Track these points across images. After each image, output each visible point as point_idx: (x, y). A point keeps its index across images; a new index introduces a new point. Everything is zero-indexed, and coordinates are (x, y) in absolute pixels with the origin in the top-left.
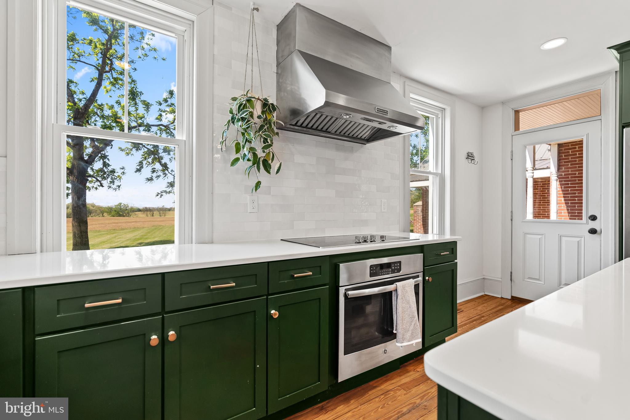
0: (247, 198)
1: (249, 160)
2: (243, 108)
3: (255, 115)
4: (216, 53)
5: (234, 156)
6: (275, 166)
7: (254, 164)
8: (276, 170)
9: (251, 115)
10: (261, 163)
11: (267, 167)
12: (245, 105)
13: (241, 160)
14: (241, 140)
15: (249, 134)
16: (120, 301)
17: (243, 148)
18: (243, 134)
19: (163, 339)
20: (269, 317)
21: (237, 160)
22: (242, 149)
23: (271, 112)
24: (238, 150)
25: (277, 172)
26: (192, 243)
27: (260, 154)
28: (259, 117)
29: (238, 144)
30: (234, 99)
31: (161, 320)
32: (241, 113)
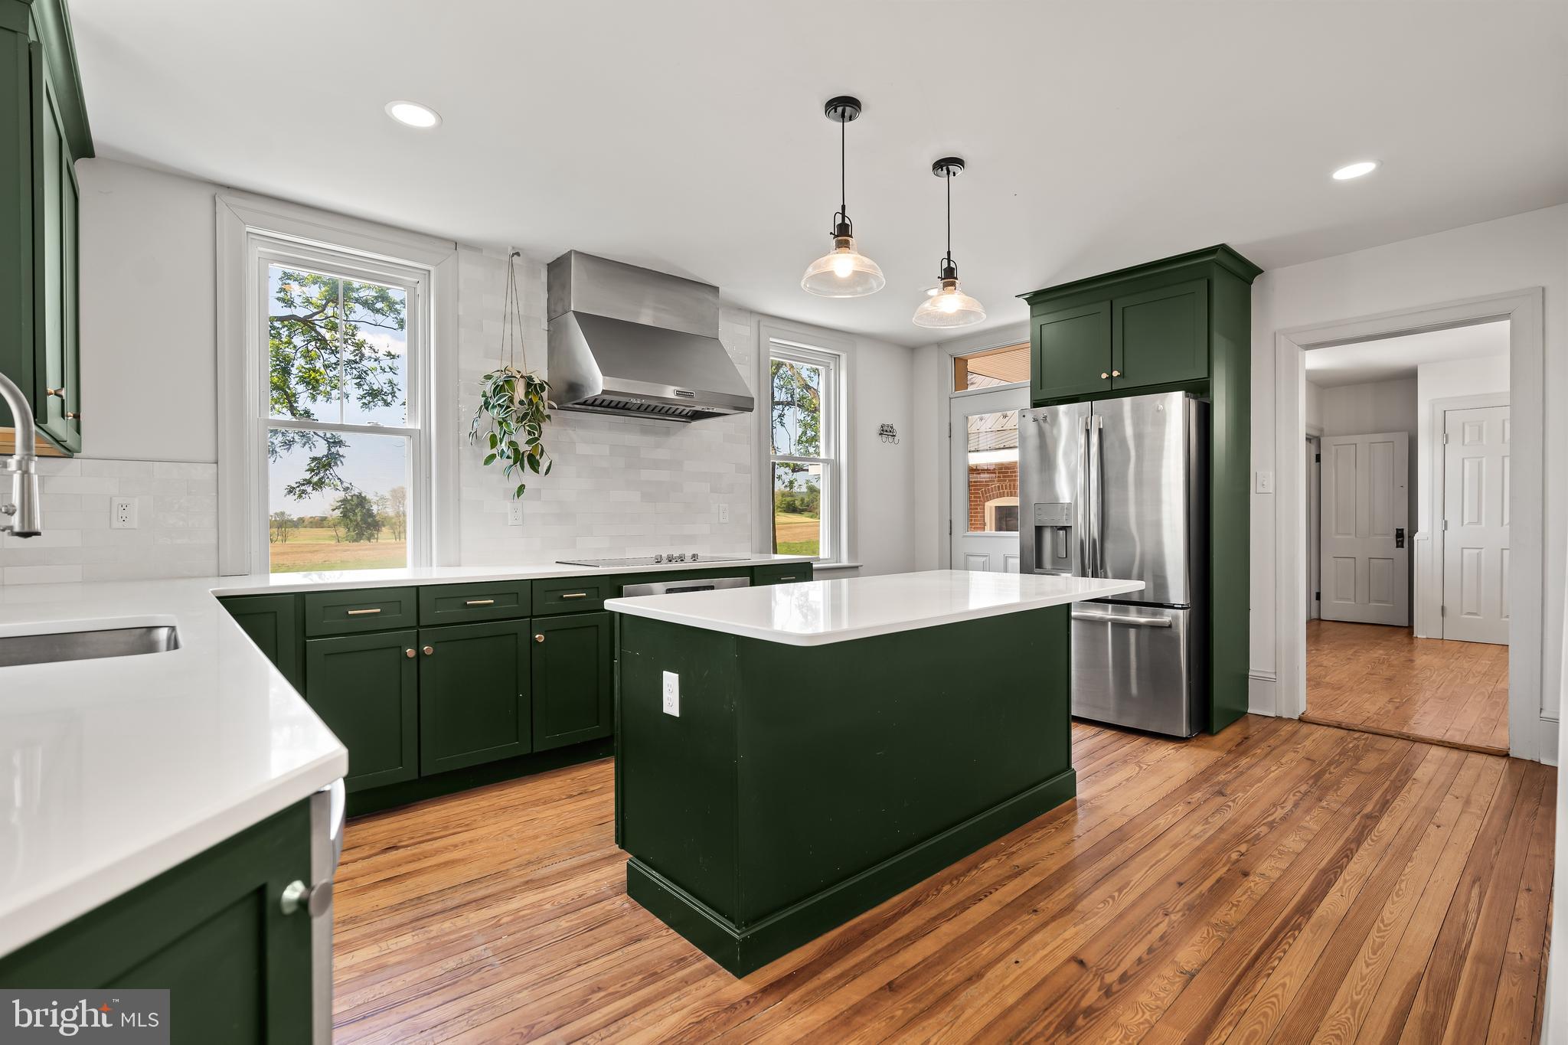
0: (508, 505)
1: (508, 457)
2: (500, 392)
3: (516, 400)
4: (461, 313)
5: (489, 452)
6: (544, 465)
7: (515, 462)
8: (545, 471)
9: (511, 400)
10: (526, 459)
11: (534, 465)
12: (503, 386)
13: (498, 457)
14: (497, 432)
15: (508, 425)
16: (379, 610)
17: (501, 442)
18: (500, 424)
19: (419, 654)
20: (533, 642)
21: (493, 457)
22: (499, 443)
23: (537, 393)
24: (493, 445)
25: (546, 473)
26: (431, 565)
27: (524, 448)
28: (521, 402)
29: (493, 437)
30: (488, 377)
31: (416, 634)
32: (497, 398)
